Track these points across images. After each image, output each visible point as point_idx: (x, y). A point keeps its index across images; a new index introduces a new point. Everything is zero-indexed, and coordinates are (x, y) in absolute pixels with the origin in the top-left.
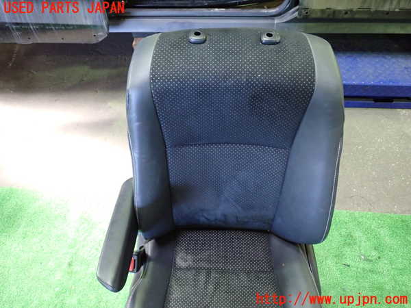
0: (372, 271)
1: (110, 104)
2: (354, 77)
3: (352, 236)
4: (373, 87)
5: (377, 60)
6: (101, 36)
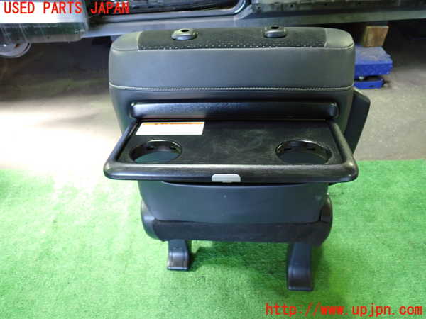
6: (82, 33)
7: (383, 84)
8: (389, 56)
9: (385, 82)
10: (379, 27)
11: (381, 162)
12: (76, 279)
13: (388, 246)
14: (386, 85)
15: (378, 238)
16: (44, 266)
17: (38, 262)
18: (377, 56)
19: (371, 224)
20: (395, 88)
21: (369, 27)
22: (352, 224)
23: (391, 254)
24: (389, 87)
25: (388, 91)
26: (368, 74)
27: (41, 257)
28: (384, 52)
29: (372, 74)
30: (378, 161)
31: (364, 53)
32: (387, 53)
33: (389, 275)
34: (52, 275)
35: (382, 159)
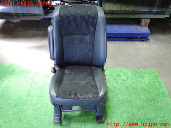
0: (125, 83)
1: (43, 41)
2: (120, 31)
3: (119, 75)
4: (126, 34)
5: (127, 26)
6: (42, 17)
7: (147, 40)
8: (149, 30)
9: (148, 39)
10: (147, 20)
11: (142, 69)
12: (39, 103)
13: (140, 99)
14: (148, 40)
15: (137, 96)
16: (28, 99)
17: (27, 97)
18: (145, 30)
19: (135, 91)
20: (151, 41)
21: (143, 20)
22: (129, 90)
23: (140, 101)
24: (149, 41)
25: (148, 43)
26: (142, 37)
27: (27, 96)
28: (148, 29)
29: (143, 36)
30: (141, 69)
31: (141, 29)
32: (149, 29)
33: (138, 108)
34: (31, 102)
35: (142, 68)
